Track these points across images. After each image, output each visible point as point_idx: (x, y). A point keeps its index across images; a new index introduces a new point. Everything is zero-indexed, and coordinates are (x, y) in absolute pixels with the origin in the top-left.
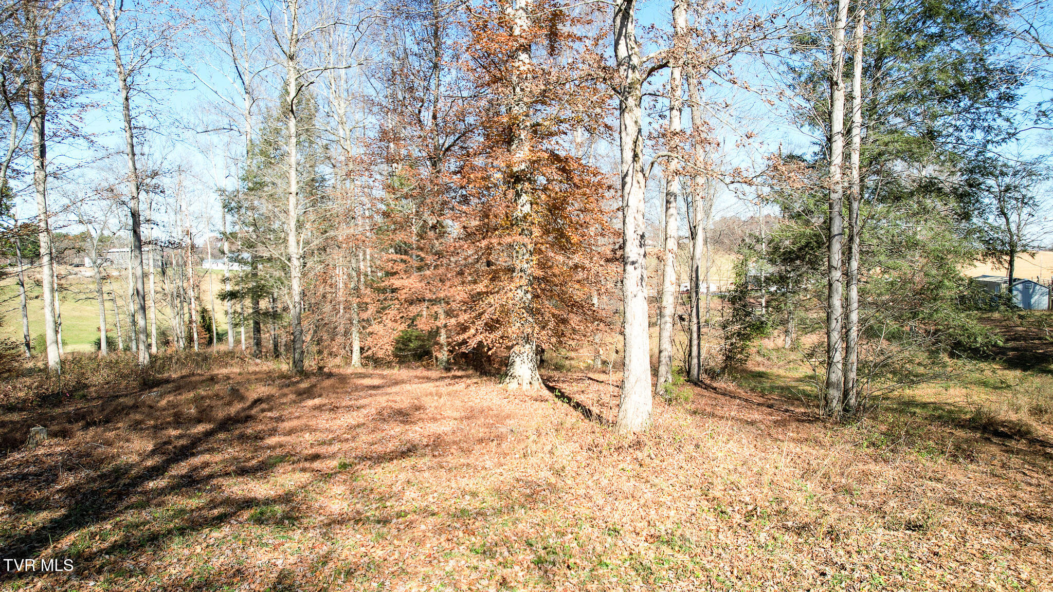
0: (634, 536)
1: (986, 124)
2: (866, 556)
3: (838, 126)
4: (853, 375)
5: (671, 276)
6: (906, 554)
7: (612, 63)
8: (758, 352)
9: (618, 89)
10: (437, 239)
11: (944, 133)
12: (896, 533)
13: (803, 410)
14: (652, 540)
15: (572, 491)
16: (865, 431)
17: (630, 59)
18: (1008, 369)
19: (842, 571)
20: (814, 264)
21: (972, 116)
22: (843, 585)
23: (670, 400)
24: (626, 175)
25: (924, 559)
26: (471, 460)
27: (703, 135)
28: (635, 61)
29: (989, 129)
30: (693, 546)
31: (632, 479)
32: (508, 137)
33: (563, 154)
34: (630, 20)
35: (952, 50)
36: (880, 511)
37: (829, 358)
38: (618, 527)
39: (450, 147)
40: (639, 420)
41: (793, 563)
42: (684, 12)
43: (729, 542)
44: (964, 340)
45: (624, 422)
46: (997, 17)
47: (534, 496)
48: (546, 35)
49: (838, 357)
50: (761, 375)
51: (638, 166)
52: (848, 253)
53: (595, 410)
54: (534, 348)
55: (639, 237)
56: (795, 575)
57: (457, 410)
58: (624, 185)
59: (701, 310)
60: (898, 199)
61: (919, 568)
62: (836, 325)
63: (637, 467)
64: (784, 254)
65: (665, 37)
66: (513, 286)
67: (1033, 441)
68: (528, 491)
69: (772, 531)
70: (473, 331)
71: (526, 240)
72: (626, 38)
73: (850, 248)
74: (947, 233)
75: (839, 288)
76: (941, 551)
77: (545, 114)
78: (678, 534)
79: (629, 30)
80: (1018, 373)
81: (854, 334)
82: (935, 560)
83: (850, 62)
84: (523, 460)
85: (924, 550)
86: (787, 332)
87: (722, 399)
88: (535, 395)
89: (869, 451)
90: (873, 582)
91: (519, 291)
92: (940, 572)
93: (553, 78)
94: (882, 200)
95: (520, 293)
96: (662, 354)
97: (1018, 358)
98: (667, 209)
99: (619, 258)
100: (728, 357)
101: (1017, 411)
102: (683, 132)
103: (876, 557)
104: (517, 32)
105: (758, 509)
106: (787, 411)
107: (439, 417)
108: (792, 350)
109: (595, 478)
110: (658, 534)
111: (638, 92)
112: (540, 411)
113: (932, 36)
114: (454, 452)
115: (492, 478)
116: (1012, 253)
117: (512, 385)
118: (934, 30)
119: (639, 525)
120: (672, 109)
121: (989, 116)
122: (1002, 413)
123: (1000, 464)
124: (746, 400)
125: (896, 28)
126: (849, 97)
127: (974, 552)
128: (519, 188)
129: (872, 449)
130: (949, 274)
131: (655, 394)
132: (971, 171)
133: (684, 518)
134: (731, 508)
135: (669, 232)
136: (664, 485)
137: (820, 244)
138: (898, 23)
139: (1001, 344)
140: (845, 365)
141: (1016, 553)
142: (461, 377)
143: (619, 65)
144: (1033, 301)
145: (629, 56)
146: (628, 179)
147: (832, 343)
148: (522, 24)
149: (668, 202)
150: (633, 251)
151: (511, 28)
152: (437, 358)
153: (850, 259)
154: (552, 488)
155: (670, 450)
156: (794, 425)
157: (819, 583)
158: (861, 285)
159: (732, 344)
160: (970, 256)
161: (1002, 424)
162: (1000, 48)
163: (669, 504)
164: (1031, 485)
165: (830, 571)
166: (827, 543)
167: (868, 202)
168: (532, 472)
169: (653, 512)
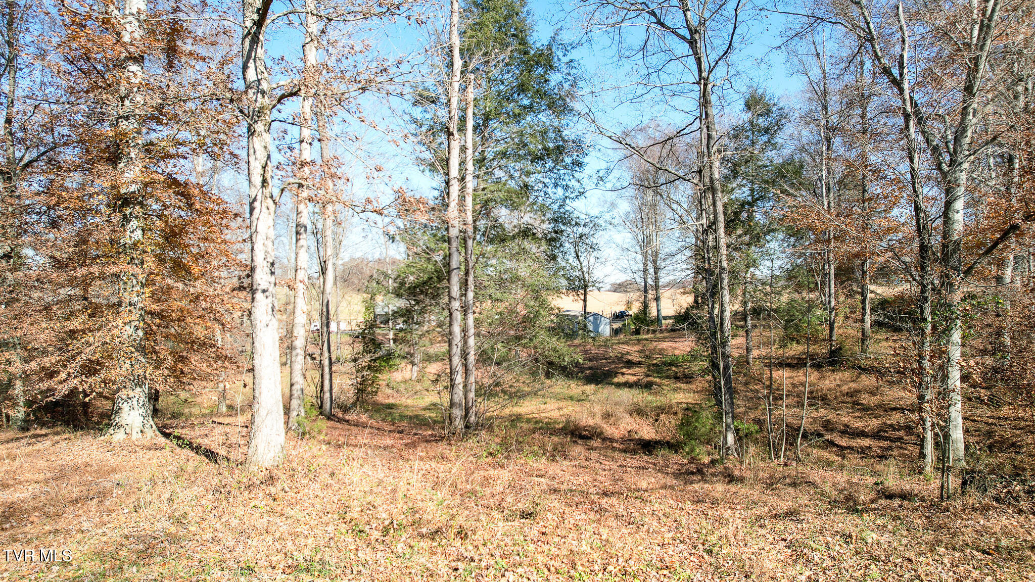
0: (270, 570)
1: (564, 183)
2: (491, 547)
3: (454, 172)
4: (472, 395)
5: (302, 305)
6: (522, 538)
7: (239, 85)
8: (388, 385)
9: (246, 111)
10: (10, 271)
11: (536, 188)
12: (513, 523)
13: (430, 433)
14: (290, 571)
15: (197, 537)
16: (483, 443)
17: (260, 84)
18: (586, 384)
19: (472, 564)
20: (436, 296)
21: (555, 176)
22: (473, 575)
23: (304, 434)
24: (255, 200)
25: (535, 539)
26: (62, 524)
27: (333, 170)
28: (265, 86)
29: (566, 188)
30: (333, 568)
31: (265, 515)
32: (114, 155)
33: (181, 179)
34: (260, 45)
35: (539, 121)
36: (500, 508)
37: (452, 380)
38: (252, 565)
39: (31, 162)
40: (272, 455)
41: (429, 565)
42: (314, 49)
43: (368, 558)
44: (556, 360)
45: (254, 458)
46: (568, 100)
47: (150, 551)
48: (163, 49)
49: (459, 379)
50: (390, 406)
51: (267, 192)
52: (465, 284)
53: (222, 452)
54: (146, 391)
55: (269, 265)
56: (431, 575)
57: (40, 471)
58: (252, 210)
59: (332, 345)
60: (503, 240)
61: (532, 547)
62: (457, 351)
63: (271, 502)
64: (409, 288)
65: (295, 71)
66: (120, 322)
67: (604, 439)
68: (141, 547)
69: (409, 540)
70: (63, 376)
71: (137, 270)
72: (255, 62)
73: (467, 280)
74: (541, 271)
75: (458, 316)
76: (547, 531)
77: (160, 134)
78: (317, 558)
79: (258, 55)
80: (593, 386)
81: (472, 358)
82: (543, 538)
83: (463, 120)
84: (134, 514)
85: (534, 533)
86: (413, 364)
87: (355, 430)
88: (148, 444)
89: (487, 460)
90: (496, 567)
91: (127, 327)
92: (548, 547)
93: (171, 94)
94: (491, 241)
95: (129, 330)
96: (294, 388)
97: (592, 375)
98: (297, 240)
99: (247, 287)
100: (359, 390)
101: (594, 416)
102: (313, 162)
103: (499, 546)
104: (126, 38)
105: (395, 522)
106: (416, 434)
107: (11, 482)
108: (419, 381)
109: (223, 520)
110: (295, 563)
111: (267, 118)
112: (155, 461)
113: (525, 107)
114: (36, 519)
115: (92, 541)
116: (585, 287)
117: (119, 436)
118: (526, 102)
119: (275, 559)
120: (302, 141)
121: (566, 177)
122: (584, 420)
123: (584, 458)
124: (378, 429)
125: (499, 95)
126: (463, 149)
127: (571, 526)
128: (128, 212)
129: (490, 458)
130: (542, 304)
131: (288, 429)
132: (556, 221)
133: (322, 543)
134: (368, 527)
135: (299, 263)
136: (300, 516)
137: (440, 280)
138: (499, 92)
139: (581, 361)
140: (465, 386)
141: (598, 521)
142: (46, 435)
143: (248, 87)
144: (600, 330)
145: (259, 81)
146: (257, 204)
147: (454, 367)
148: (132, 32)
149: (297, 233)
150: (262, 278)
151: (119, 34)
152: (8, 417)
153: (466, 290)
154: (173, 539)
155: (305, 482)
156: (423, 445)
157: (453, 578)
158: (477, 315)
159: (363, 376)
160: (557, 290)
161: (584, 428)
162: (572, 124)
163: (306, 533)
164: (605, 470)
165: (461, 565)
166: (458, 542)
167: (479, 243)
168: (147, 526)
169: (289, 544)
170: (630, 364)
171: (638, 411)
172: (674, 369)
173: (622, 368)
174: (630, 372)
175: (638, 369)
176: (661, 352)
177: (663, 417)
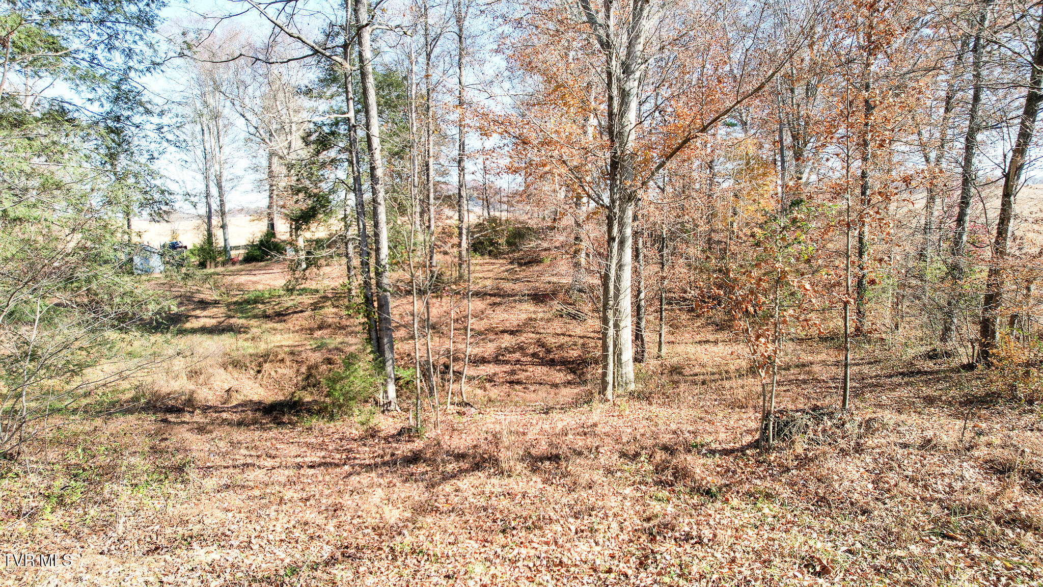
1: (125, 46)
29: (128, 53)
67: (204, 409)
101: (176, 378)
161: (168, 397)
170: (204, 304)
171: (235, 364)
172: (260, 306)
173: (194, 310)
174: (205, 313)
175: (215, 310)
176: (240, 287)
177: (267, 366)
